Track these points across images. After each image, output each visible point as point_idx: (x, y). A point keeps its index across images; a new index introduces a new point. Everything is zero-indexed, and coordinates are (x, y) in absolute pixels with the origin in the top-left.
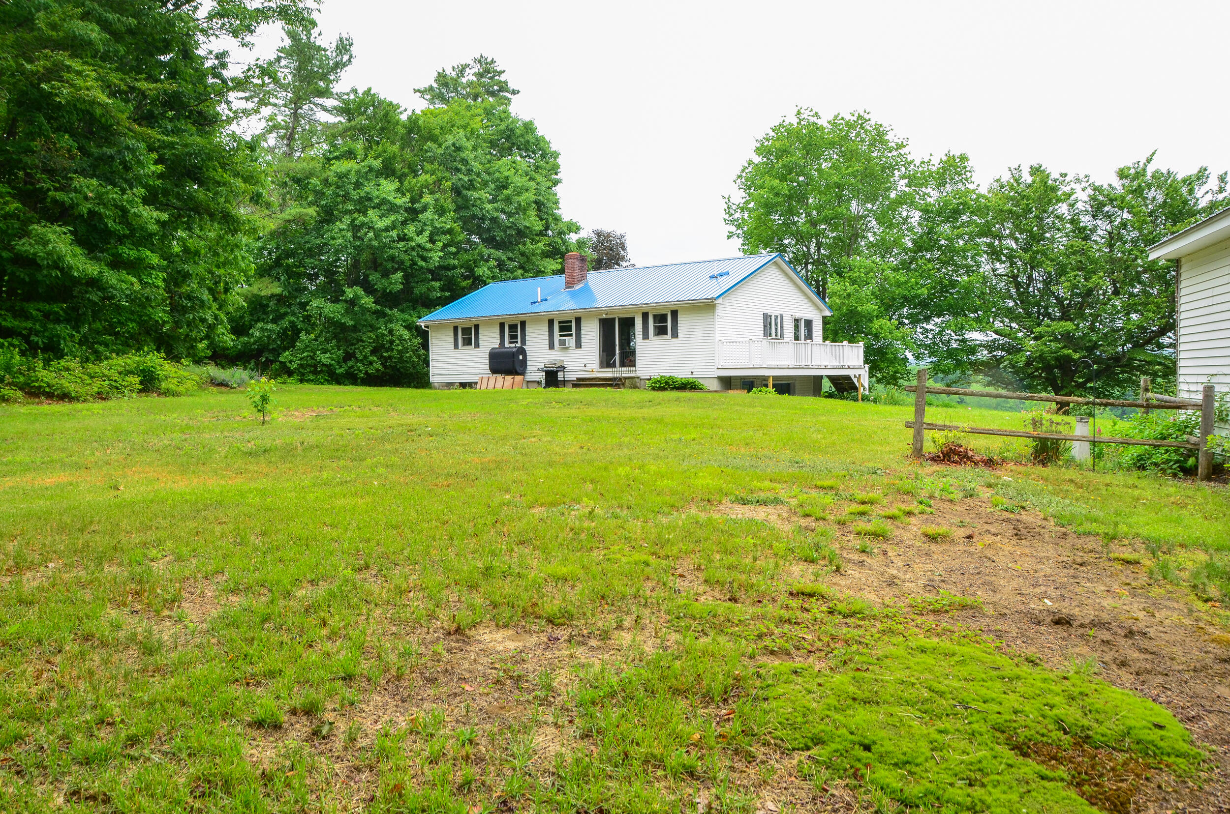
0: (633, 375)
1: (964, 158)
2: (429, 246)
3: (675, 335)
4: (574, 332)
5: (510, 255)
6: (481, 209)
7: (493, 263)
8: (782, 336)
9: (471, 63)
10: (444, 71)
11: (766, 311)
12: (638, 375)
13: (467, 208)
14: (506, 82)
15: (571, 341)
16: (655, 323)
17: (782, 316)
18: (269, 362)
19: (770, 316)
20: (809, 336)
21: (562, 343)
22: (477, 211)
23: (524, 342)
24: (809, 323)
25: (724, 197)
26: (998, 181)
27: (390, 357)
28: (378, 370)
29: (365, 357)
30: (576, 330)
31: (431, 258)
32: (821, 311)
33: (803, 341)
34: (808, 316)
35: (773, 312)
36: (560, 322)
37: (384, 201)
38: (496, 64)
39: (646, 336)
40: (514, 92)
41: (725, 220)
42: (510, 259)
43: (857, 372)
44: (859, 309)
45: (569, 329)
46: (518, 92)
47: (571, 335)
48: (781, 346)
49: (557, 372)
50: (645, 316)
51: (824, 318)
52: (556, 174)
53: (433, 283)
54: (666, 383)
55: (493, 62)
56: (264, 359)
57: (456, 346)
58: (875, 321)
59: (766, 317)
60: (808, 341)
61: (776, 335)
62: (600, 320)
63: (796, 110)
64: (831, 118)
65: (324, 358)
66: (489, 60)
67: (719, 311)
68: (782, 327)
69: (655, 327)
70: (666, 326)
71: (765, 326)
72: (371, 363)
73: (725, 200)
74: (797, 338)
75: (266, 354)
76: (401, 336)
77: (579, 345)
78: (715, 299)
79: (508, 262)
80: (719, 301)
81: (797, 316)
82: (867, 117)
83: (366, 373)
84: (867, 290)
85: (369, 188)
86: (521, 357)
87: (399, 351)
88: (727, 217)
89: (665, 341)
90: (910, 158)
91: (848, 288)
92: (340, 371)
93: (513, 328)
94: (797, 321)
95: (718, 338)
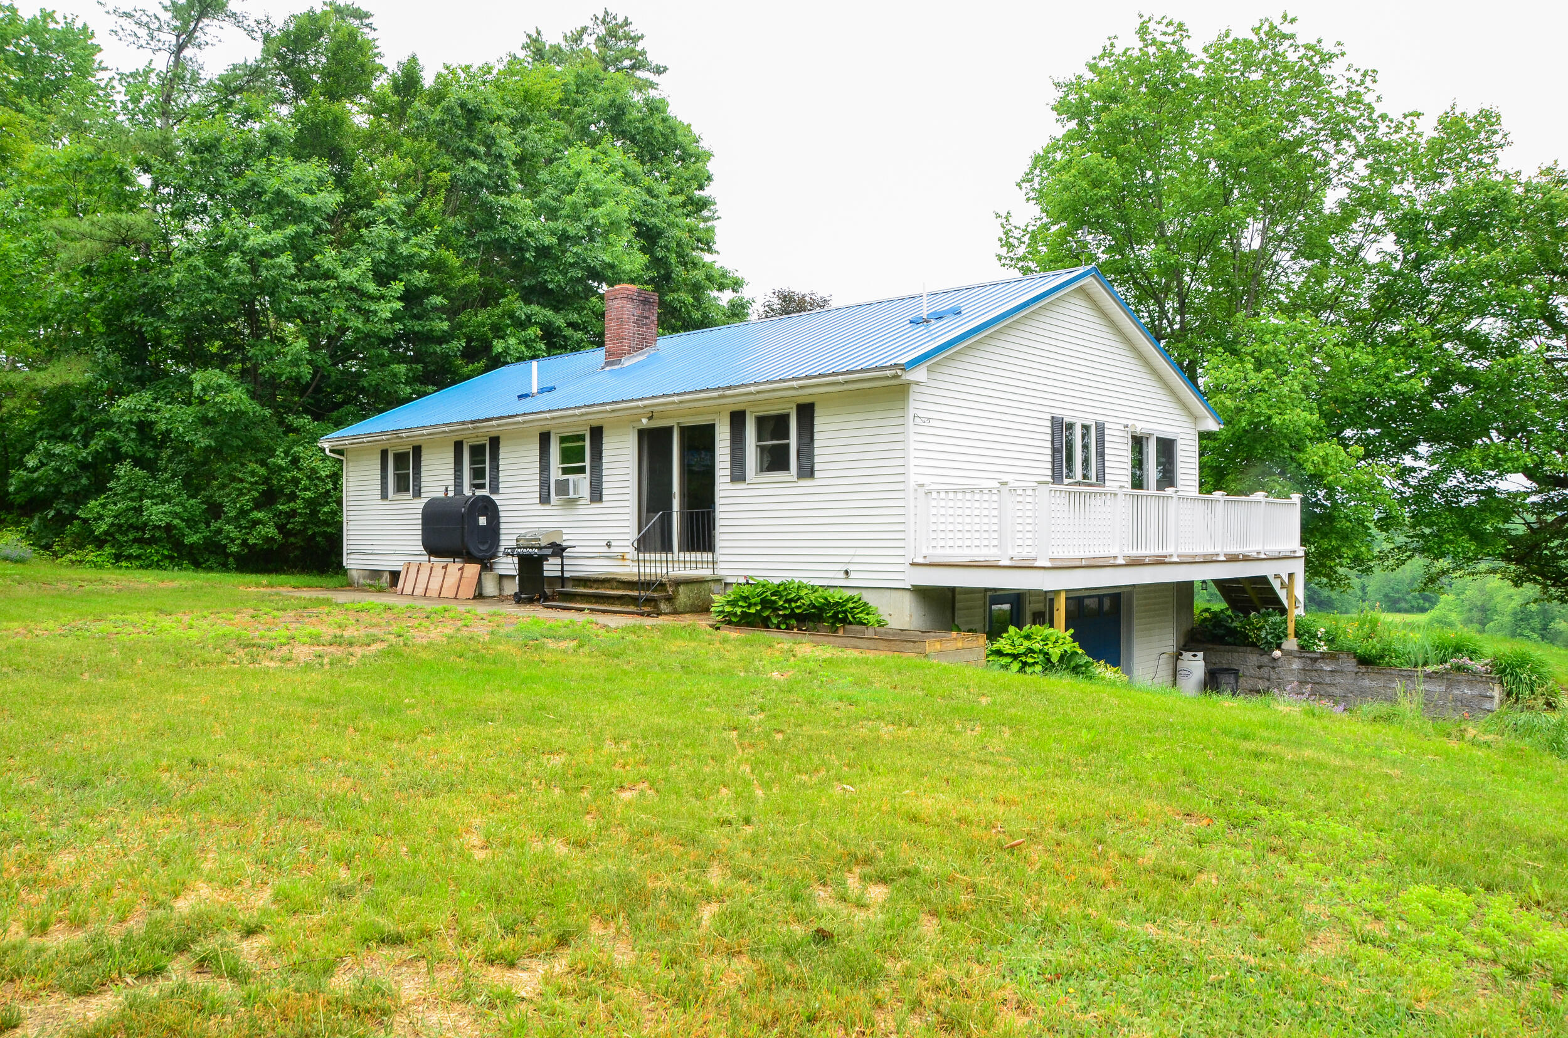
0: (705, 573)
1: (1488, 119)
2: (371, 287)
3: (807, 471)
4: (587, 463)
5: (574, 317)
6: (515, 228)
7: (534, 331)
8: (1101, 476)
9: (590, 24)
10: (539, 33)
11: (1059, 413)
12: (720, 573)
13: (491, 227)
14: (643, 53)
15: (581, 483)
16: (760, 438)
17: (1101, 428)
18: (64, 520)
19: (1070, 426)
20: (1167, 478)
21: (563, 488)
22: (505, 232)
23: (495, 489)
24: (1166, 447)
25: (998, 216)
26: (1548, 171)
27: (293, 513)
28: (269, 540)
29: (243, 513)
30: (592, 461)
31: (375, 313)
32: (1195, 418)
33: (1152, 490)
34: (1167, 432)
35: (1078, 415)
36: (563, 440)
37: (280, 197)
38: (632, 27)
39: (738, 475)
40: (659, 70)
41: (1000, 257)
42: (572, 325)
43: (1283, 569)
44: (1276, 420)
45: (579, 455)
46: (666, 69)
47: (582, 470)
48: (1099, 501)
49: (543, 558)
50: (737, 419)
51: (1204, 436)
52: (701, 187)
53: (395, 366)
54: (765, 603)
55: (626, 23)
56: (52, 513)
57: (384, 496)
58: (1310, 448)
59: (1061, 429)
60: (1170, 491)
61: (1085, 477)
62: (642, 433)
63: (1138, 22)
64: (1212, 38)
65: (156, 513)
66: (620, 20)
67: (916, 404)
68: (1101, 454)
69: (762, 450)
70: (787, 446)
71: (1055, 451)
72: (256, 523)
73: (999, 221)
74: (1138, 483)
75: (59, 504)
76: (314, 471)
77: (597, 496)
78: (904, 367)
79: (569, 332)
80: (919, 375)
81: (1140, 428)
82: (1286, 29)
83: (244, 543)
84: (1291, 385)
85: (256, 171)
86: (483, 521)
87: (309, 502)
88: (1003, 251)
89: (784, 484)
90: (1379, 109)
91: (1252, 375)
92: (192, 538)
93: (477, 452)
94: (1138, 442)
95: (914, 479)
